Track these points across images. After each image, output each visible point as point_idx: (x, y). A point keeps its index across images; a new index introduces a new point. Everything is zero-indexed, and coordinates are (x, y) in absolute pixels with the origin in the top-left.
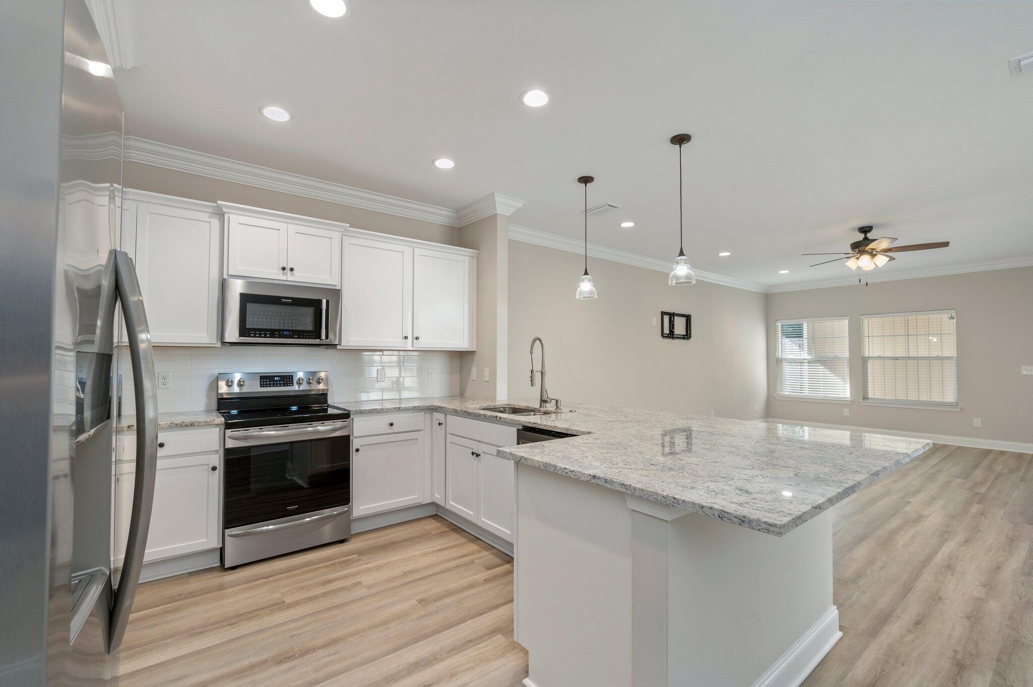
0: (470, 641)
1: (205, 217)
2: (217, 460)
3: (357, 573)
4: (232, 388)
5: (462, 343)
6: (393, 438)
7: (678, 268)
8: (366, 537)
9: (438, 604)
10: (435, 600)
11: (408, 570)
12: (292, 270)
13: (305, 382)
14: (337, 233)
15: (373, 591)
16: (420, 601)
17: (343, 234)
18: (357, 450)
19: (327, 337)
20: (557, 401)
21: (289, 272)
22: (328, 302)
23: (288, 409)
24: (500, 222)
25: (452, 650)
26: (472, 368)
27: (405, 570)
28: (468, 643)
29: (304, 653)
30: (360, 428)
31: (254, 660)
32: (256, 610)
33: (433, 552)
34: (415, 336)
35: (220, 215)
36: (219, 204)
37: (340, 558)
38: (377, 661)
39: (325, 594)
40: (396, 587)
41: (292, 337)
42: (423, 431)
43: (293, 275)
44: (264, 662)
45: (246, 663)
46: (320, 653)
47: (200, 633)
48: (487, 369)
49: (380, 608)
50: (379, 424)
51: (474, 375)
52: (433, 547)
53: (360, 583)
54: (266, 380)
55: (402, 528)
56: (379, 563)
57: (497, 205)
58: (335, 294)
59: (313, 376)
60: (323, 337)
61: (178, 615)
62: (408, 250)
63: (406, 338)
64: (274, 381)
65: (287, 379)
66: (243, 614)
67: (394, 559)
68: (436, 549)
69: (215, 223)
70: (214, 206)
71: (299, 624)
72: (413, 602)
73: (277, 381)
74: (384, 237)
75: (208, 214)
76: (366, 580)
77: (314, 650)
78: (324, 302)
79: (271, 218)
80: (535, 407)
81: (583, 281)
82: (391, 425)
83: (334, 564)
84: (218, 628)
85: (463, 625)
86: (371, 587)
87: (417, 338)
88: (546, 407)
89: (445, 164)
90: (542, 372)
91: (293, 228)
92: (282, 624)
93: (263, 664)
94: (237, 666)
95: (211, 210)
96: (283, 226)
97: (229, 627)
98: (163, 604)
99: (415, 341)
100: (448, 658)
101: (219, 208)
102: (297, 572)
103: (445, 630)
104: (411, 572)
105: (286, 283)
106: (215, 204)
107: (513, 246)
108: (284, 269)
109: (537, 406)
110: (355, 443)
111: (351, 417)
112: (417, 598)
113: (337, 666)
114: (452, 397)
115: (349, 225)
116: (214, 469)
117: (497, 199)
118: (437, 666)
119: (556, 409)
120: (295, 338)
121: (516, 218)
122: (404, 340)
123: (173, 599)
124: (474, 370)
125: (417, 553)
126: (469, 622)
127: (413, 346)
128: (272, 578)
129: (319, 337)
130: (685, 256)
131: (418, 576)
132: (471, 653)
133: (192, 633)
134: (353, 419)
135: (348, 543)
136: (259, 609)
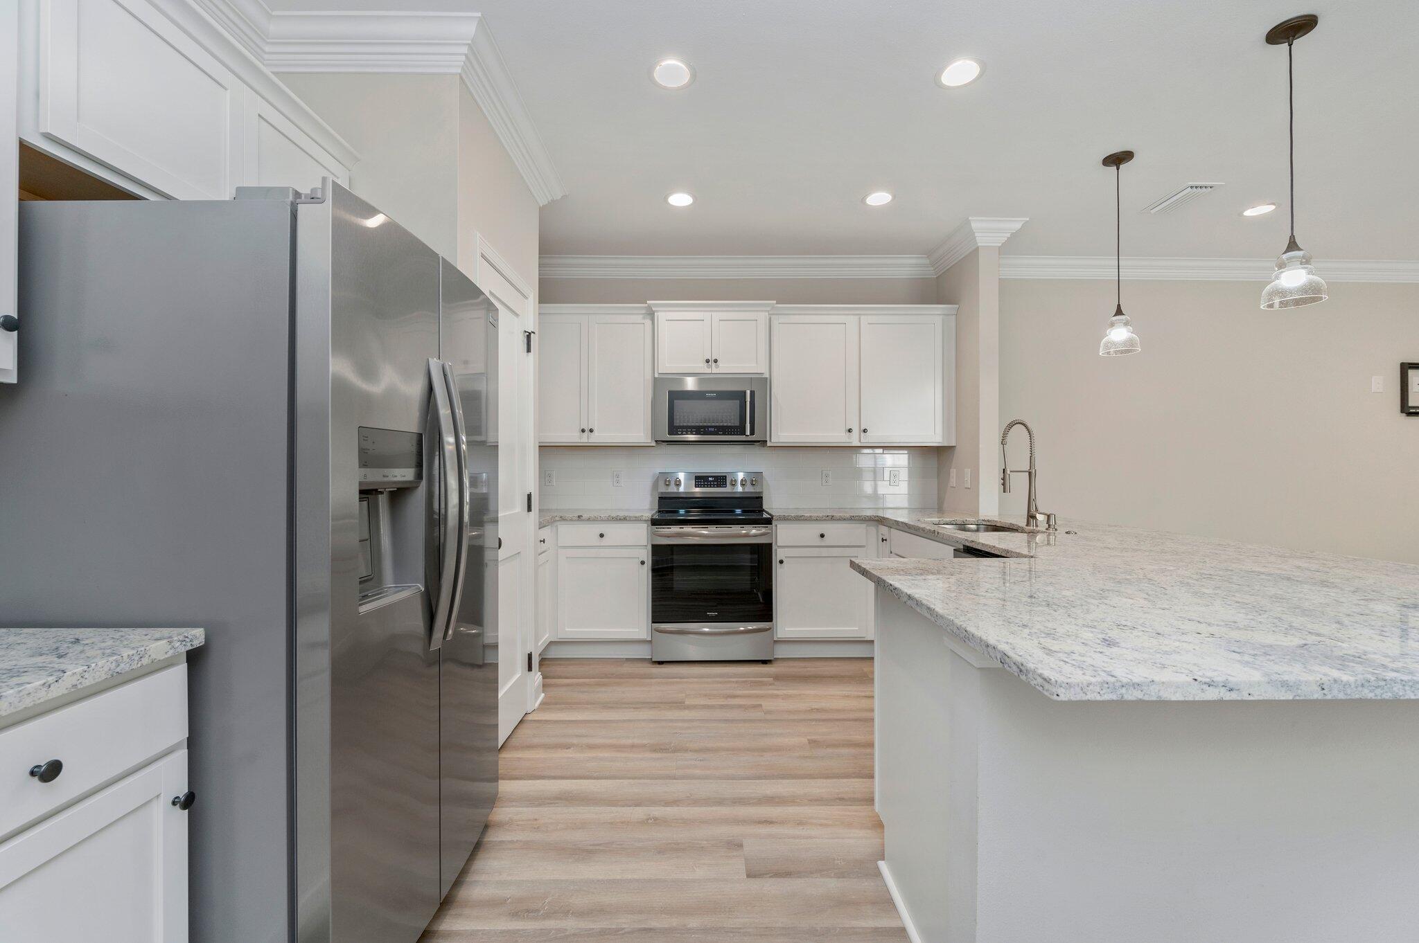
0: (842, 799)
1: (639, 318)
2: (646, 555)
3: (762, 696)
4: (670, 487)
5: (934, 437)
6: (824, 552)
7: (1283, 275)
8: (791, 663)
9: (830, 750)
10: (828, 746)
11: (816, 707)
12: (716, 361)
13: (748, 483)
14: (763, 313)
15: (769, 717)
16: (811, 742)
17: (770, 313)
18: (781, 562)
19: (752, 433)
20: (1049, 516)
21: (714, 364)
22: (752, 393)
23: (734, 511)
24: (983, 259)
25: (816, 800)
26: (951, 470)
27: (813, 707)
28: (841, 800)
29: (675, 751)
30: (784, 538)
31: (636, 741)
32: (658, 703)
33: (858, 697)
34: (863, 428)
35: (651, 314)
36: (648, 304)
37: (757, 678)
38: (734, 781)
39: (722, 707)
40: (794, 720)
41: (716, 433)
42: (865, 549)
43: (717, 367)
44: (644, 746)
45: (630, 742)
46: (689, 755)
47: (612, 708)
48: (968, 471)
49: (766, 735)
50: (808, 533)
51: (953, 481)
52: (862, 691)
53: (761, 705)
54: (701, 480)
55: (835, 663)
56: (791, 692)
57: (976, 234)
58: (764, 383)
59: (755, 478)
60: (748, 432)
61: (603, 689)
62: (851, 320)
63: (850, 431)
64: (708, 481)
65: (720, 480)
66: (648, 703)
67: (808, 692)
68: (863, 694)
69: (648, 322)
70: (646, 307)
71: (686, 725)
72: (804, 740)
73: (711, 481)
74: (821, 309)
75: (641, 316)
76: (767, 704)
77: (686, 750)
78: (748, 392)
79: (681, 309)
80: (1020, 525)
81: (1112, 325)
82: (822, 536)
83: (746, 681)
84: (626, 708)
85: (845, 780)
86: (769, 712)
87: (865, 431)
88: (1037, 526)
89: (879, 198)
90: (1030, 473)
91: (717, 316)
92: (671, 721)
93: (642, 747)
94: (624, 742)
95: (644, 312)
96: (705, 315)
97: (633, 710)
98: (598, 678)
99: (862, 434)
100: (806, 805)
101: (649, 307)
102: (709, 680)
103: (821, 778)
104: (818, 710)
105: (711, 376)
106: (646, 305)
107: (1004, 286)
108: (708, 361)
109: (1022, 522)
110: (778, 554)
111: (774, 522)
112: (809, 738)
113: (698, 771)
114: (924, 509)
115: (775, 302)
116: (643, 563)
117: (974, 225)
118: (790, 808)
119: (1047, 529)
120: (720, 435)
121: (1011, 247)
122: (848, 433)
123: (606, 676)
124: (953, 472)
125: (839, 693)
126: (853, 780)
127: (860, 441)
128: (685, 680)
129: (743, 433)
130: (1299, 249)
131: (824, 716)
132: (836, 811)
133: (607, 706)
134: (776, 526)
135: (770, 665)
136: (662, 703)
